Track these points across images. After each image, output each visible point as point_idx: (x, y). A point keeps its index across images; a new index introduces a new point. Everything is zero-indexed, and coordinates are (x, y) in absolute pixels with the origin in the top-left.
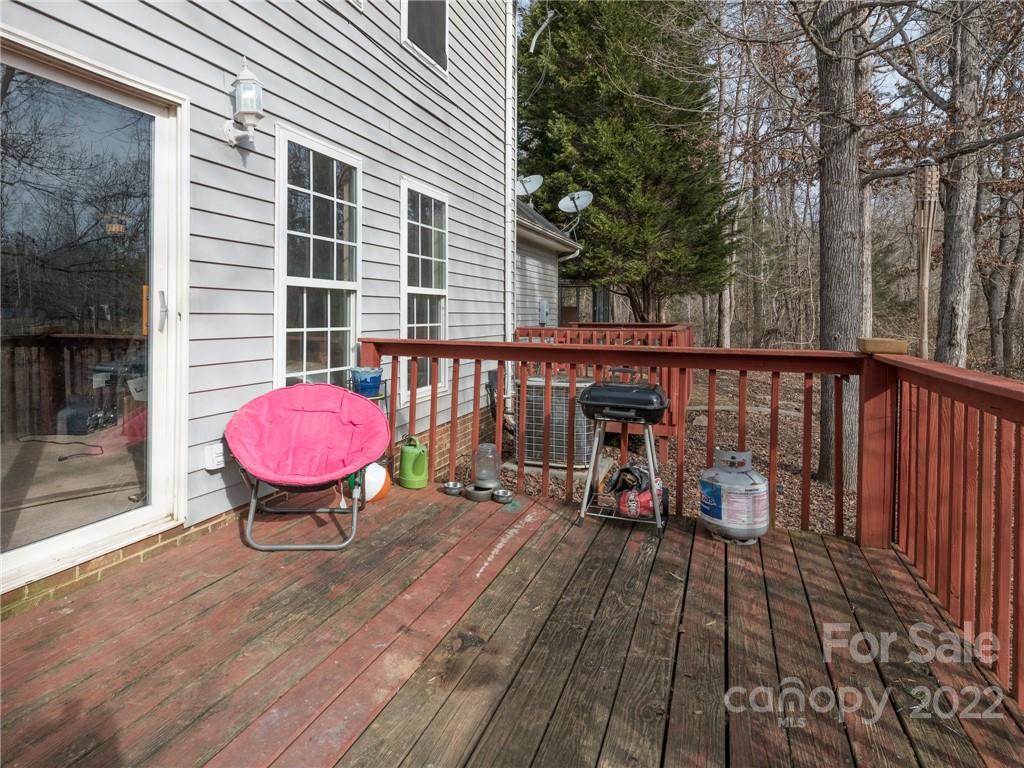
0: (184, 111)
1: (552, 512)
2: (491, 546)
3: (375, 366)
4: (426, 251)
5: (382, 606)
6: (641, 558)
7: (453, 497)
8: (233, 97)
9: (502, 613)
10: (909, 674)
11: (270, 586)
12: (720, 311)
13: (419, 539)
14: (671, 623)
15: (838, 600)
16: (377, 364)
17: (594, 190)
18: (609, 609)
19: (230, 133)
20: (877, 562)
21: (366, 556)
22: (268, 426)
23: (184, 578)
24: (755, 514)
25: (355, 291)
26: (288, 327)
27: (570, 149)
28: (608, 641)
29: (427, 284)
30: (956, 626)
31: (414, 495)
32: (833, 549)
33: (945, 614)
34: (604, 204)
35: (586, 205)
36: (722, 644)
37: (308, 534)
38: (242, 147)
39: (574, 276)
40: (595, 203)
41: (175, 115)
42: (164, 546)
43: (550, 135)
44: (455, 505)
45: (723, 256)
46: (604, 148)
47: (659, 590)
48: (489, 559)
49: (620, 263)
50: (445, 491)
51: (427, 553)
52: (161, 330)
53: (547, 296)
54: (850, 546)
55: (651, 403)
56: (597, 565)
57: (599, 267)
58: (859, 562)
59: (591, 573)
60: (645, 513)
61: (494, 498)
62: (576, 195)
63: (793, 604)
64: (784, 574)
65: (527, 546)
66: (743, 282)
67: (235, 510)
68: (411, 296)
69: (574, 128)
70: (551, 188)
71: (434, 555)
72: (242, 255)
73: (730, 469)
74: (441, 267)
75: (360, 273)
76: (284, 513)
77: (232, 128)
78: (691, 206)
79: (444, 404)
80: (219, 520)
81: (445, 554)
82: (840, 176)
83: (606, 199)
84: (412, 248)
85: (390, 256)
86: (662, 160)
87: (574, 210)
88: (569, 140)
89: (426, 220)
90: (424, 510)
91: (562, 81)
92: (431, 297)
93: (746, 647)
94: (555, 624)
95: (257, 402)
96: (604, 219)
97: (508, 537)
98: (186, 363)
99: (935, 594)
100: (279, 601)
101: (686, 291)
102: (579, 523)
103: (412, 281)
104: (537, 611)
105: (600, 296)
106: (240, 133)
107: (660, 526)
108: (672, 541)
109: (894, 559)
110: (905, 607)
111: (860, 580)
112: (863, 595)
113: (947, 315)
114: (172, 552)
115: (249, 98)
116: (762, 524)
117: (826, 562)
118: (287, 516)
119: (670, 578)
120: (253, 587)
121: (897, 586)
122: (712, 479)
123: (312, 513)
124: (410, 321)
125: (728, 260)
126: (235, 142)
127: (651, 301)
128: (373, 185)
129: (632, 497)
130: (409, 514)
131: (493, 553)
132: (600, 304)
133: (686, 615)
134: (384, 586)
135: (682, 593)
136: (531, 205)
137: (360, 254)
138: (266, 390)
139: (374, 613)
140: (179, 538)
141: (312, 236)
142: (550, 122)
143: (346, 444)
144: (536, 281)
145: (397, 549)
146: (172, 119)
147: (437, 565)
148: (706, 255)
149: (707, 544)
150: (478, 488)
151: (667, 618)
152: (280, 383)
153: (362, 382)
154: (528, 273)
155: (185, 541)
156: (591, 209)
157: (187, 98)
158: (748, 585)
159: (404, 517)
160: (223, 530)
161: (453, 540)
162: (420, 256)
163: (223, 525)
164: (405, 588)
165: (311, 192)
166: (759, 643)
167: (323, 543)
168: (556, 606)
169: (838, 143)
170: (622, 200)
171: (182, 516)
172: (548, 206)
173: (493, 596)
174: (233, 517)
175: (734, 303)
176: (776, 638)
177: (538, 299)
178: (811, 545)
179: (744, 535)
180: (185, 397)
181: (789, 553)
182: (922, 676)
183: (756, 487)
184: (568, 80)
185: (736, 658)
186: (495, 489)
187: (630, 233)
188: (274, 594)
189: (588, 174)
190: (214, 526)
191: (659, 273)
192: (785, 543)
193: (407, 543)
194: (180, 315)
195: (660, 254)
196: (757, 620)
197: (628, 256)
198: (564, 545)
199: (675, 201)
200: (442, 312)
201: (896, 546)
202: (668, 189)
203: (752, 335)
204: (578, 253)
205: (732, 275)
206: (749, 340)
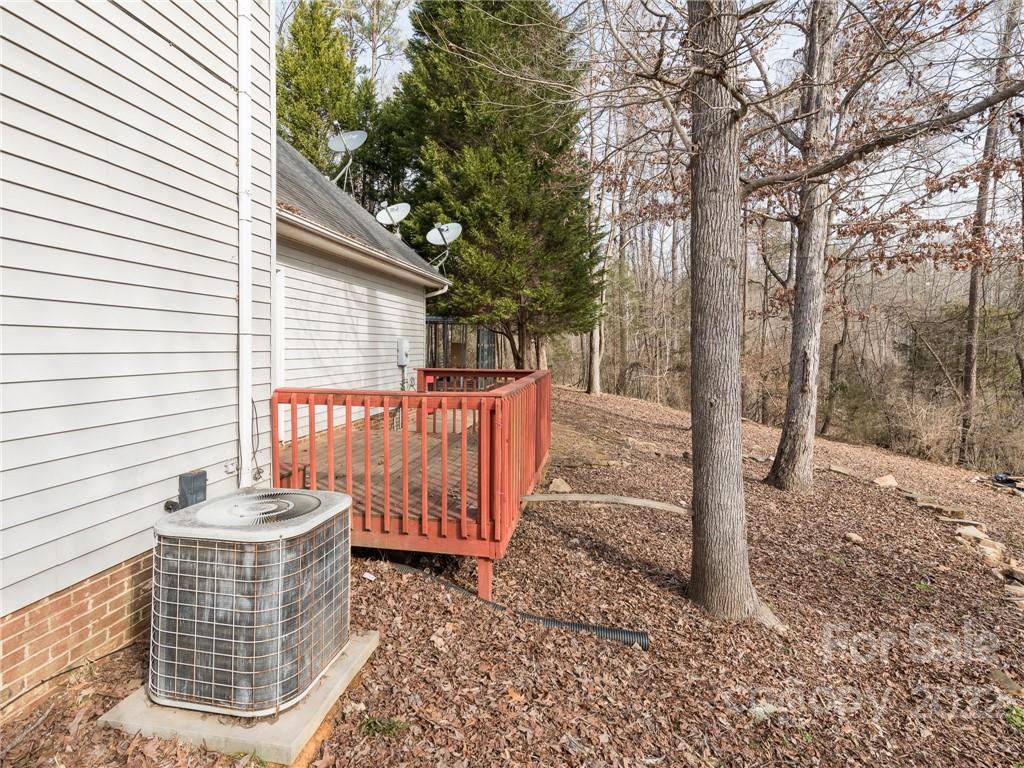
12: (592, 349)
17: (464, 224)
27: (442, 178)
34: (473, 237)
35: (456, 237)
40: (465, 235)
43: (422, 162)
45: (592, 296)
46: (472, 181)
49: (489, 300)
57: (469, 304)
62: (444, 227)
66: (610, 323)
69: (445, 155)
82: (717, 181)
83: (474, 232)
87: (443, 243)
88: (441, 169)
91: (433, 104)
96: (473, 253)
101: (554, 332)
105: (484, 337)
113: (799, 361)
125: (597, 300)
132: (484, 340)
136: (398, 235)
142: (423, 148)
154: (382, 309)
156: (461, 241)
170: (490, 233)
172: (420, 238)
175: (603, 341)
177: (397, 338)
184: (439, 103)
187: (498, 269)
189: (457, 205)
195: (529, 292)
197: (498, 293)
199: (543, 238)
202: (536, 225)
203: (618, 367)
204: (446, 289)
205: (602, 316)
206: (617, 372)
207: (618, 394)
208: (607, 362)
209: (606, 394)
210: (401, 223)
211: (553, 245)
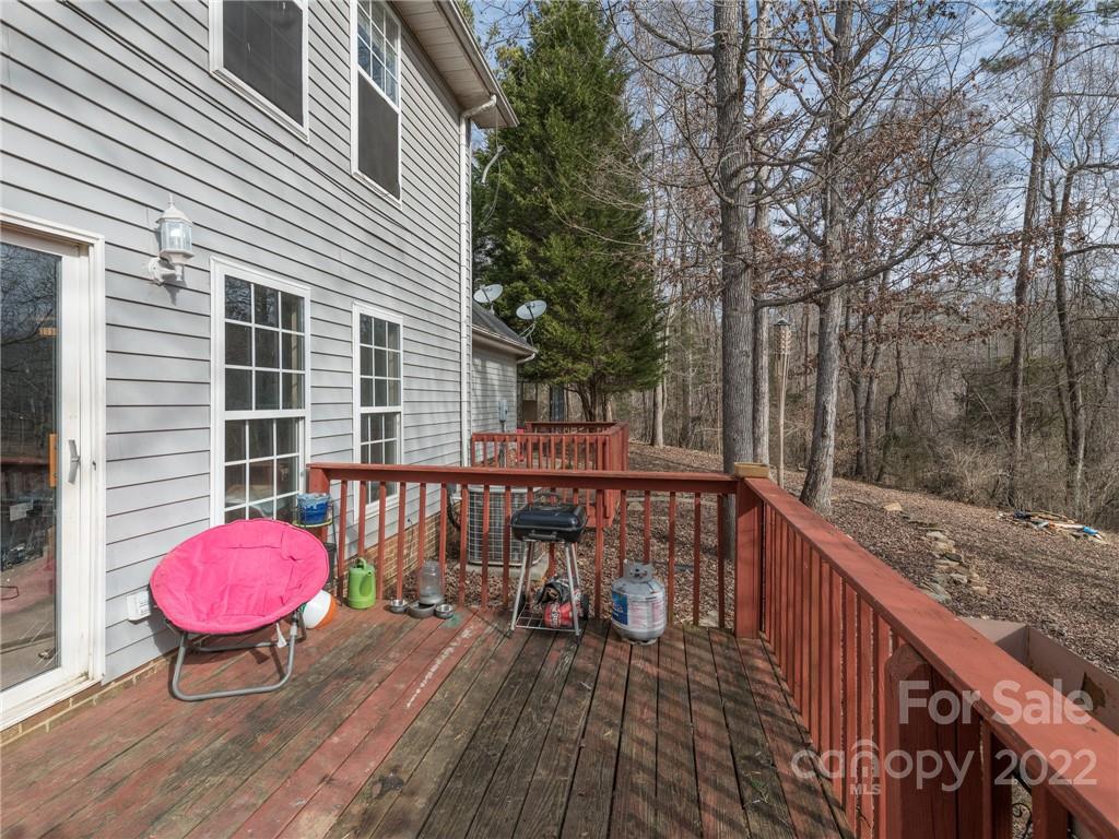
0: (98, 251)
1: (489, 624)
2: (426, 670)
3: (323, 492)
4: (380, 371)
5: (309, 753)
6: (559, 668)
7: (399, 615)
8: (158, 233)
9: (424, 747)
10: (757, 767)
11: (192, 745)
12: (655, 404)
13: (357, 669)
14: (574, 738)
15: (712, 696)
16: (326, 489)
17: (548, 300)
18: (523, 728)
19: (155, 269)
20: (746, 653)
21: (301, 695)
22: (201, 568)
23: (95, 747)
24: (653, 618)
25: (303, 418)
26: (226, 461)
27: (527, 262)
28: (517, 766)
29: (381, 402)
30: (797, 712)
31: (361, 616)
32: (715, 642)
33: (791, 702)
34: (556, 313)
35: (541, 313)
36: (614, 755)
37: (244, 674)
38: (171, 285)
39: (529, 376)
40: (549, 311)
41: (87, 254)
42: (76, 710)
43: (509, 249)
44: (397, 626)
45: (655, 359)
46: (557, 262)
47: (570, 701)
48: (422, 685)
49: (570, 365)
50: (389, 609)
51: (364, 684)
52: (72, 480)
53: (506, 394)
54: (728, 638)
55: (570, 525)
56: (520, 680)
57: (552, 369)
58: (733, 654)
59: (513, 690)
60: (566, 623)
61: (436, 614)
62: (532, 304)
63: (677, 703)
64: (674, 672)
65: (459, 666)
66: (674, 378)
67: (165, 655)
68: (364, 417)
69: (529, 244)
70: (510, 296)
71: (369, 686)
72: (172, 395)
73: (635, 580)
74: (396, 385)
75: (308, 399)
76: (222, 652)
77: (157, 265)
78: (626, 316)
79: (391, 518)
80: (148, 668)
81: (380, 683)
82: (737, 304)
83: (557, 308)
84: (365, 369)
85: (342, 380)
86: (605, 274)
87: (530, 318)
88: (525, 254)
89: (380, 342)
90: (367, 633)
91: (519, 199)
92: (386, 414)
93: (634, 756)
94: (472, 752)
95: (189, 545)
96: (557, 326)
97: (444, 657)
98: (102, 514)
99: (786, 681)
100: (199, 762)
101: (624, 389)
102: (508, 636)
103: (365, 401)
104: (458, 740)
105: (555, 394)
106: (167, 271)
107: (578, 634)
108: (588, 646)
109: (760, 648)
110: (763, 697)
111: (732, 673)
112: (732, 689)
113: (821, 412)
114: (86, 715)
115: (176, 235)
116: (660, 625)
117: (708, 656)
118: (224, 655)
119: (581, 689)
120: (173, 748)
121: (759, 677)
122: (620, 589)
123: (252, 648)
124: (364, 438)
125: (660, 361)
126: (161, 280)
127: (598, 397)
128: (321, 313)
129: (554, 610)
130: (352, 640)
131: (427, 677)
132: (555, 398)
133: (588, 728)
134: (314, 729)
135: (588, 703)
136: (493, 311)
137: (308, 382)
138: (202, 528)
139: (299, 764)
140: (96, 696)
141: (254, 368)
142: (508, 236)
143: (285, 580)
144: (496, 383)
145: (335, 682)
146: (83, 258)
147: (370, 698)
148: (640, 359)
149: (616, 647)
150: (423, 606)
151: (572, 732)
152: (217, 518)
153: (308, 509)
154: (489, 376)
155: (102, 699)
156: (545, 316)
157: (101, 236)
158: (644, 688)
159: (346, 644)
160: (150, 680)
161: (390, 667)
162: (374, 377)
163: (150, 674)
164: (335, 729)
165: (253, 325)
166: (644, 749)
167: (258, 685)
168: (476, 732)
169: (736, 277)
170: (571, 309)
171: (99, 673)
172: (508, 313)
173: (420, 728)
174: (164, 662)
175: (666, 396)
176: (660, 743)
177: (498, 399)
178: (698, 640)
179: (645, 637)
180: (102, 548)
181: (681, 650)
182: (768, 768)
183: (655, 595)
184: (523, 196)
185: (625, 767)
186: (438, 605)
187: (578, 339)
188: (195, 754)
189: (542, 283)
190: (139, 678)
191: (603, 374)
192: (678, 639)
193: (344, 674)
194: (94, 464)
195: (603, 358)
196: (646, 726)
197: (577, 358)
198: (492, 661)
199: (615, 312)
200: (398, 427)
201: (764, 636)
202: (610, 300)
203: (681, 421)
204: (533, 356)
205: (664, 372)
206: (679, 426)
207: (681, 447)
208: (669, 416)
209: (668, 447)
210: (495, 302)
211: (624, 316)
